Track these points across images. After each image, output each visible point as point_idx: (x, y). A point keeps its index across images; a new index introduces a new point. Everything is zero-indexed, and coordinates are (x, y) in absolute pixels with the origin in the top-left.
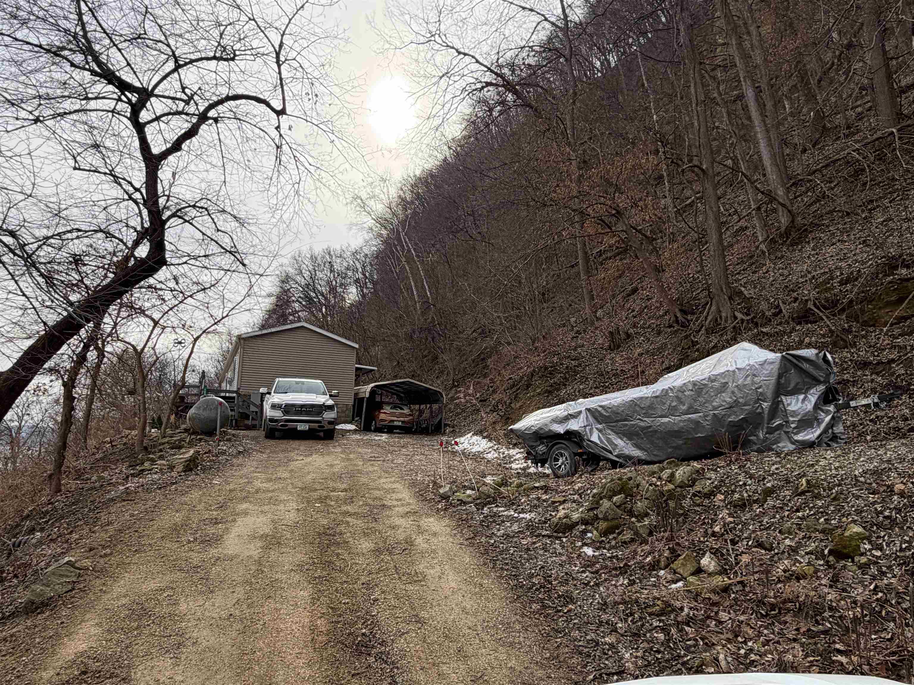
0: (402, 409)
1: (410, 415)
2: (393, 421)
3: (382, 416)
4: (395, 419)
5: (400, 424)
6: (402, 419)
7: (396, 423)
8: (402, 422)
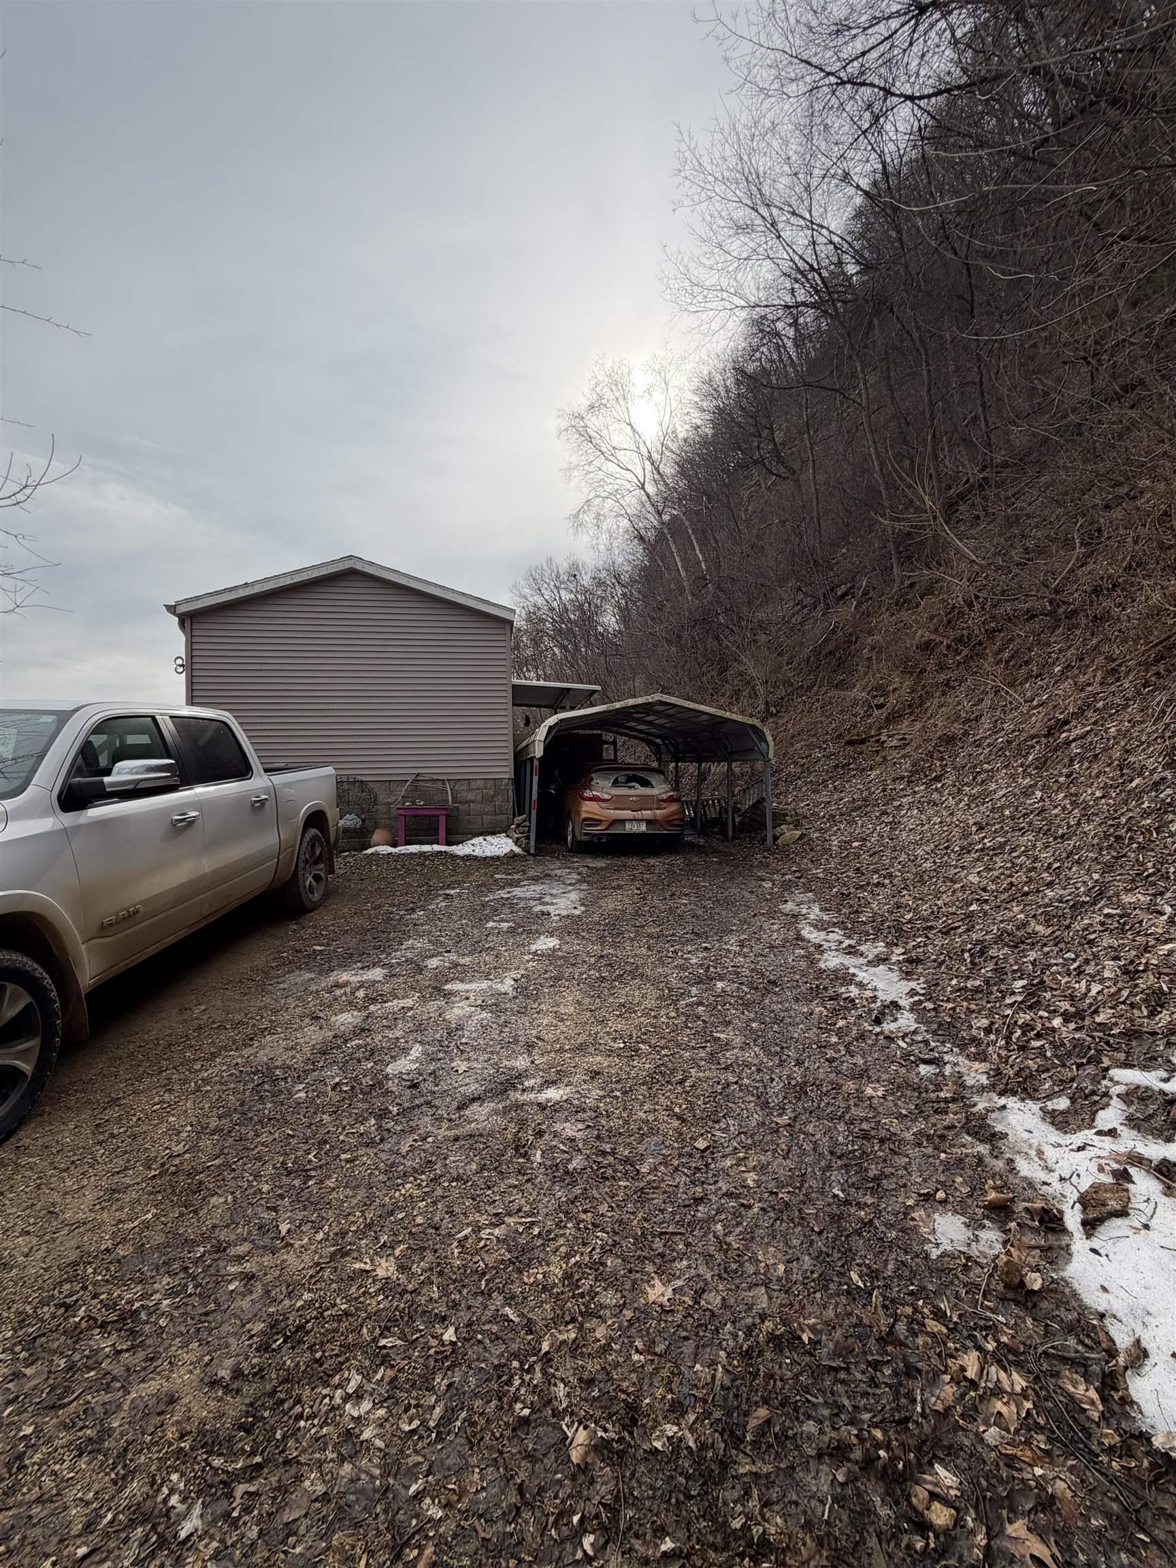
0: (646, 783)
1: (671, 800)
2: (622, 821)
3: (589, 809)
4: (628, 814)
5: (643, 828)
6: (647, 814)
7: (630, 828)
8: (649, 822)
